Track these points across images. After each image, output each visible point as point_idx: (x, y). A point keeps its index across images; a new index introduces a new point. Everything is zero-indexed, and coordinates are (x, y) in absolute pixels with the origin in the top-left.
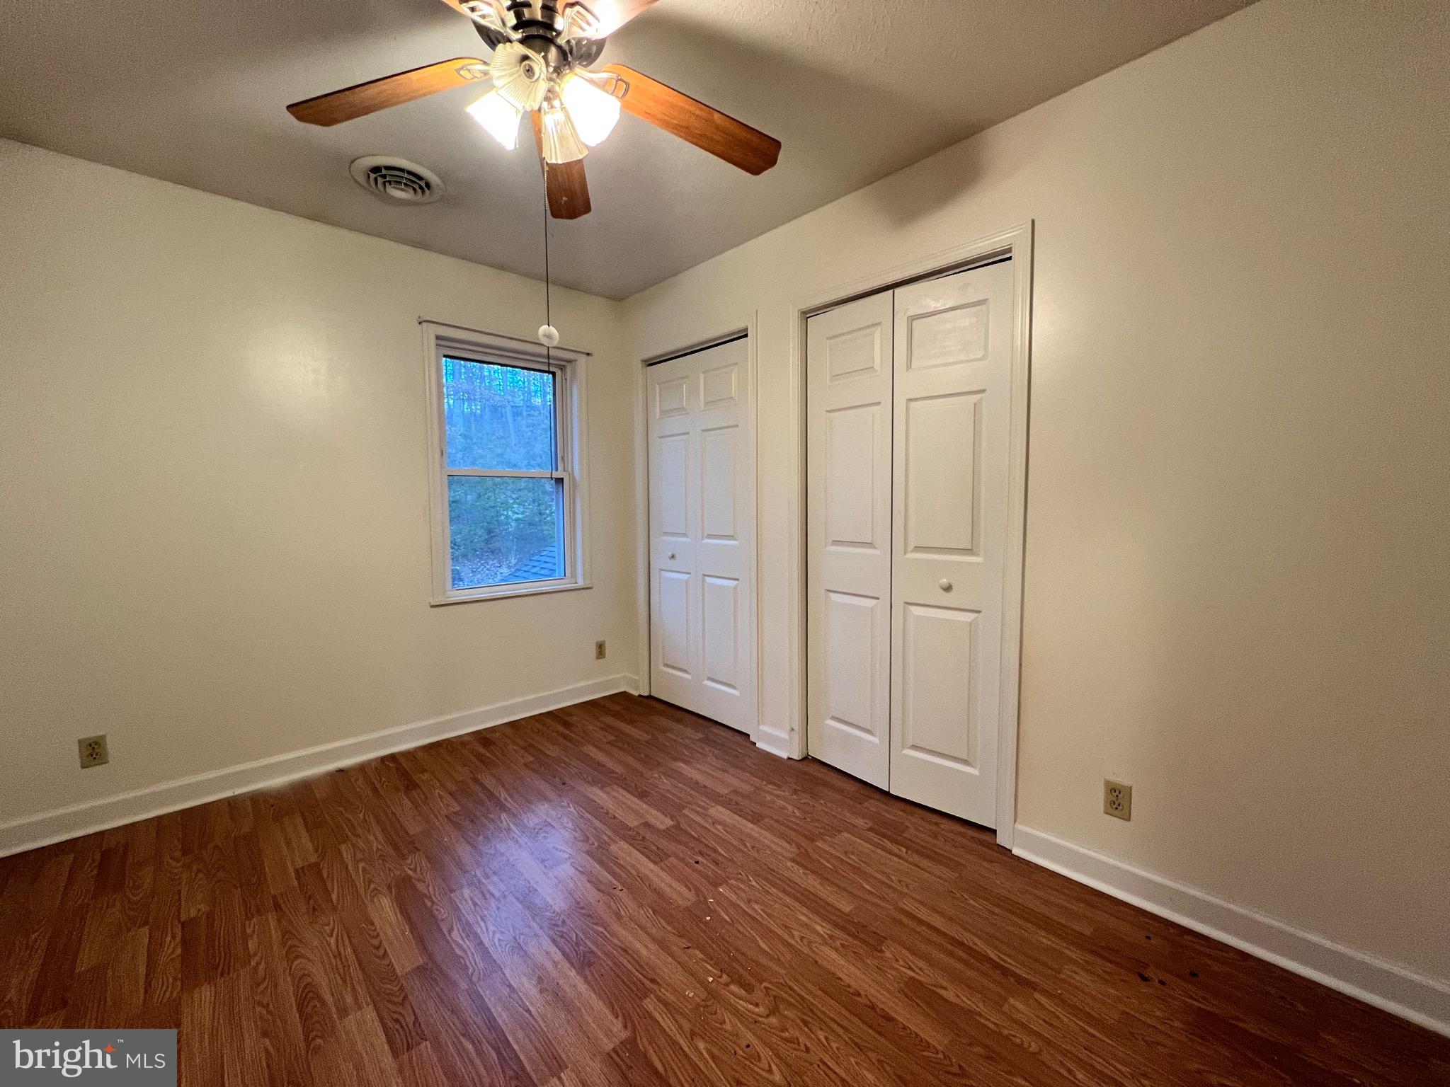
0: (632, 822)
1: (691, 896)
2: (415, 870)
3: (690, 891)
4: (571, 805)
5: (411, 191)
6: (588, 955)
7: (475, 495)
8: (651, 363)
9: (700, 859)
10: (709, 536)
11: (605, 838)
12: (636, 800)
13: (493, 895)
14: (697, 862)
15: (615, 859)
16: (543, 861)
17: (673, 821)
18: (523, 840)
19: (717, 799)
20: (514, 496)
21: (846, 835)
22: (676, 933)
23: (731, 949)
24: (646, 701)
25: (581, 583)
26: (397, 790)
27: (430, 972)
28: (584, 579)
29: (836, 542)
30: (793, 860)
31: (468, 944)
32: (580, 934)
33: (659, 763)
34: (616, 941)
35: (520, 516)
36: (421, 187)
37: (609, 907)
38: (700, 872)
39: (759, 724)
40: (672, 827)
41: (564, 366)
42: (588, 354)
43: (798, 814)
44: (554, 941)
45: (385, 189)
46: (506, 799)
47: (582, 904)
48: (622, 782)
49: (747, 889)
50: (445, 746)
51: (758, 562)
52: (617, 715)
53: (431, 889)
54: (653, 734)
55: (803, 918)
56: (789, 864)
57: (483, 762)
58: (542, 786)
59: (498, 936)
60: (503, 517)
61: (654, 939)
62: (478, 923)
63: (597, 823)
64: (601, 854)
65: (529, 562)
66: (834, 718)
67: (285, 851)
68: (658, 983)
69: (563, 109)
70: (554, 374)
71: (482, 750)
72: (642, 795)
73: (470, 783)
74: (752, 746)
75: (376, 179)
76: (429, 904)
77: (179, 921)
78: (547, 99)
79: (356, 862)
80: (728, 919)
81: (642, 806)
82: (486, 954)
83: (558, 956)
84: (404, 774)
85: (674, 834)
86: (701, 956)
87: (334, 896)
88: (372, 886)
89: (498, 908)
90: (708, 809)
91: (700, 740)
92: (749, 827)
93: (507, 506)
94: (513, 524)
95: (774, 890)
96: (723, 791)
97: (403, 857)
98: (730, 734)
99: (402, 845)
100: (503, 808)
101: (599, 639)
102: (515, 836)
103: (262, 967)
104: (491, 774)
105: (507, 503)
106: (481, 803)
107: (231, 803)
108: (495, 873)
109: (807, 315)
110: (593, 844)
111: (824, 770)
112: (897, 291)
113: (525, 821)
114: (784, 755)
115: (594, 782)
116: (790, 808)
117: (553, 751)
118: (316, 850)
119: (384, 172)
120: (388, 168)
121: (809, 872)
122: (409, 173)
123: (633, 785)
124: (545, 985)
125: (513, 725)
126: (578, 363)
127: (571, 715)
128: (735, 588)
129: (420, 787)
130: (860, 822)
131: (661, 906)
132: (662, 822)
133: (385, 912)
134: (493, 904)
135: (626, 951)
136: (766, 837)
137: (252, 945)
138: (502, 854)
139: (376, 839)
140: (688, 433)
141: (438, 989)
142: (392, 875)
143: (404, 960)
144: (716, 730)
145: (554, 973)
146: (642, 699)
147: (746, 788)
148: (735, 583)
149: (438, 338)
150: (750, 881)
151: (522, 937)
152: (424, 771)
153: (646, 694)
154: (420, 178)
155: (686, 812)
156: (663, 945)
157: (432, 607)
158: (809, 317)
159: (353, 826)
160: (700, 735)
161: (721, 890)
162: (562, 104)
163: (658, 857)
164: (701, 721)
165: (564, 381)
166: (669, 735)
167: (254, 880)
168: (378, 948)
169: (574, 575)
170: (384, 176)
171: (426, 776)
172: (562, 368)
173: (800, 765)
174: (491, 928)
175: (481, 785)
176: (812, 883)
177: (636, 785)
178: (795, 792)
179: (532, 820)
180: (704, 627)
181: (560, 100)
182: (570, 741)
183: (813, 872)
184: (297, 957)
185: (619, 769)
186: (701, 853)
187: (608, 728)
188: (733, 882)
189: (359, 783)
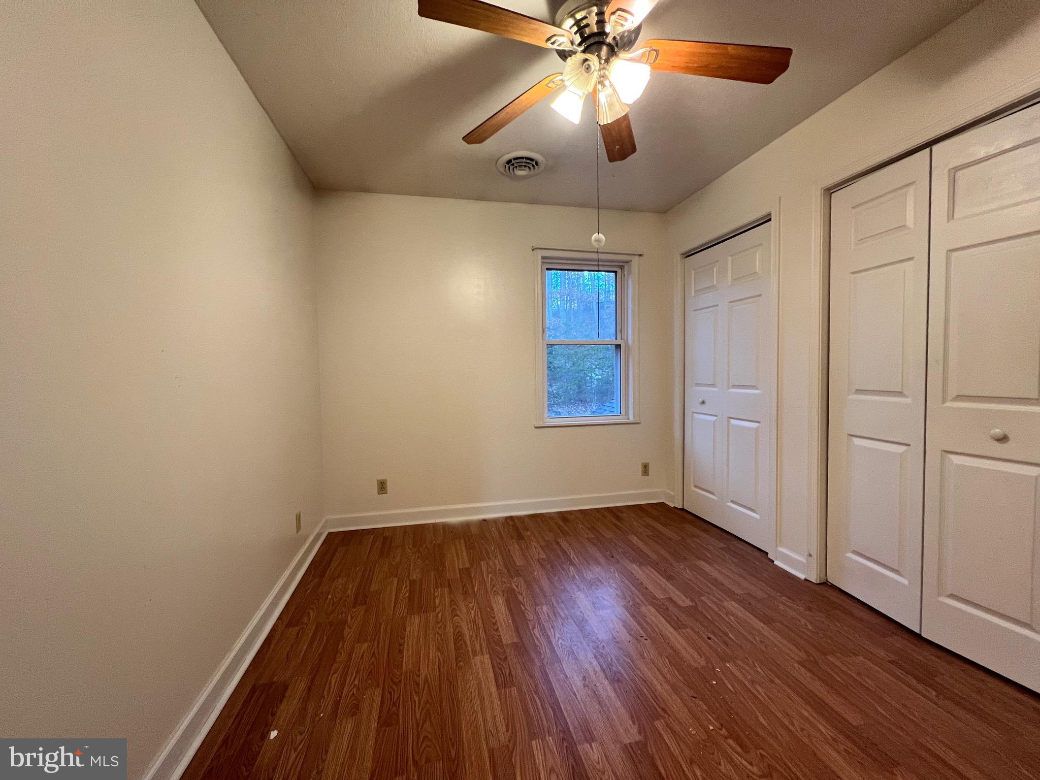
0: (660, 595)
1: (703, 662)
2: (517, 587)
3: (701, 657)
4: (616, 572)
5: (527, 169)
6: (618, 675)
7: (571, 363)
8: (688, 255)
9: (711, 636)
10: (734, 386)
11: (638, 600)
12: (664, 580)
13: (560, 616)
14: (709, 638)
15: (644, 616)
16: (593, 603)
17: (692, 602)
18: (582, 586)
19: (732, 595)
20: (596, 363)
21: (861, 658)
22: (687, 684)
23: (732, 711)
24: (680, 512)
25: (631, 419)
26: (512, 538)
27: (521, 648)
28: (634, 417)
29: (859, 391)
30: (799, 663)
31: (542, 640)
32: (614, 659)
33: (685, 559)
34: (639, 673)
35: (600, 377)
36: (533, 166)
37: (637, 649)
38: (710, 646)
39: (776, 546)
40: (691, 606)
41: (623, 266)
42: (640, 255)
43: (810, 628)
44: (596, 657)
45: (514, 171)
46: (574, 558)
47: (618, 640)
48: (655, 566)
49: (753, 673)
50: (541, 517)
51: (778, 408)
52: (656, 519)
53: (525, 600)
54: (682, 538)
55: (806, 713)
56: (796, 665)
57: (562, 532)
58: (598, 555)
59: (561, 641)
60: (588, 378)
61: (668, 682)
62: (550, 629)
63: (633, 589)
64: (634, 610)
65: (602, 407)
66: (855, 552)
67: (455, 558)
68: (667, 713)
69: (611, 85)
70: (616, 272)
71: (561, 523)
72: (670, 578)
73: (554, 544)
74: (770, 563)
75: (509, 167)
76: (523, 609)
77: (409, 579)
78: (601, 83)
79: (488, 573)
80: (731, 689)
81: (669, 586)
82: (553, 650)
83: (598, 669)
84: (516, 529)
85: (692, 612)
86: (705, 708)
87: (476, 589)
88: (495, 589)
89: (562, 624)
90: (722, 601)
91: (722, 549)
92: (759, 625)
93: (593, 370)
94: (595, 382)
95: (777, 681)
96: (738, 591)
97: (512, 577)
98: (749, 549)
99: (513, 571)
100: (572, 564)
101: (644, 461)
102: (577, 582)
103: (440, 615)
104: (566, 540)
105: (591, 368)
106: (559, 557)
107: (434, 525)
108: (562, 602)
109: (829, 191)
110: (629, 602)
111: (842, 597)
112: (935, 148)
113: (585, 575)
114: (802, 576)
115: (634, 561)
116: (803, 621)
117: (608, 534)
118: (469, 561)
119: (513, 162)
120: (515, 159)
121: (816, 678)
122: (527, 158)
123: (663, 569)
124: (587, 682)
125: (582, 512)
126: (632, 262)
127: (622, 512)
128: (757, 429)
129: (524, 539)
130: (882, 653)
131: (675, 660)
132: (683, 601)
133: (499, 605)
134: (560, 621)
135: (645, 682)
136: (775, 638)
137: (437, 601)
138: (568, 592)
139: (498, 563)
140: (717, 305)
141: (524, 660)
142: (505, 585)
143: (508, 637)
144: (735, 542)
145: (594, 678)
146: (677, 510)
147: (760, 594)
148: (756, 425)
149: (543, 258)
150: (756, 667)
151: (576, 647)
152: (527, 530)
153: (680, 506)
154: (532, 160)
155: (703, 598)
156: (675, 690)
157: (536, 427)
158: (833, 193)
159: (488, 553)
160: (722, 545)
161: (728, 665)
162: (610, 83)
163: (678, 625)
164: (724, 534)
165: (623, 276)
166: (695, 539)
167: (440, 569)
168: (494, 624)
169: (627, 413)
170: (513, 165)
171: (528, 533)
172: (622, 268)
173: (817, 588)
174: (557, 635)
175: (560, 546)
176: (818, 688)
177: (665, 569)
178: (810, 609)
179: (589, 576)
180: (728, 457)
181: (609, 80)
182: (620, 530)
183: (820, 679)
184: (456, 615)
185: (654, 556)
186: (713, 633)
187: (648, 526)
188: (739, 662)
189: (493, 529)
